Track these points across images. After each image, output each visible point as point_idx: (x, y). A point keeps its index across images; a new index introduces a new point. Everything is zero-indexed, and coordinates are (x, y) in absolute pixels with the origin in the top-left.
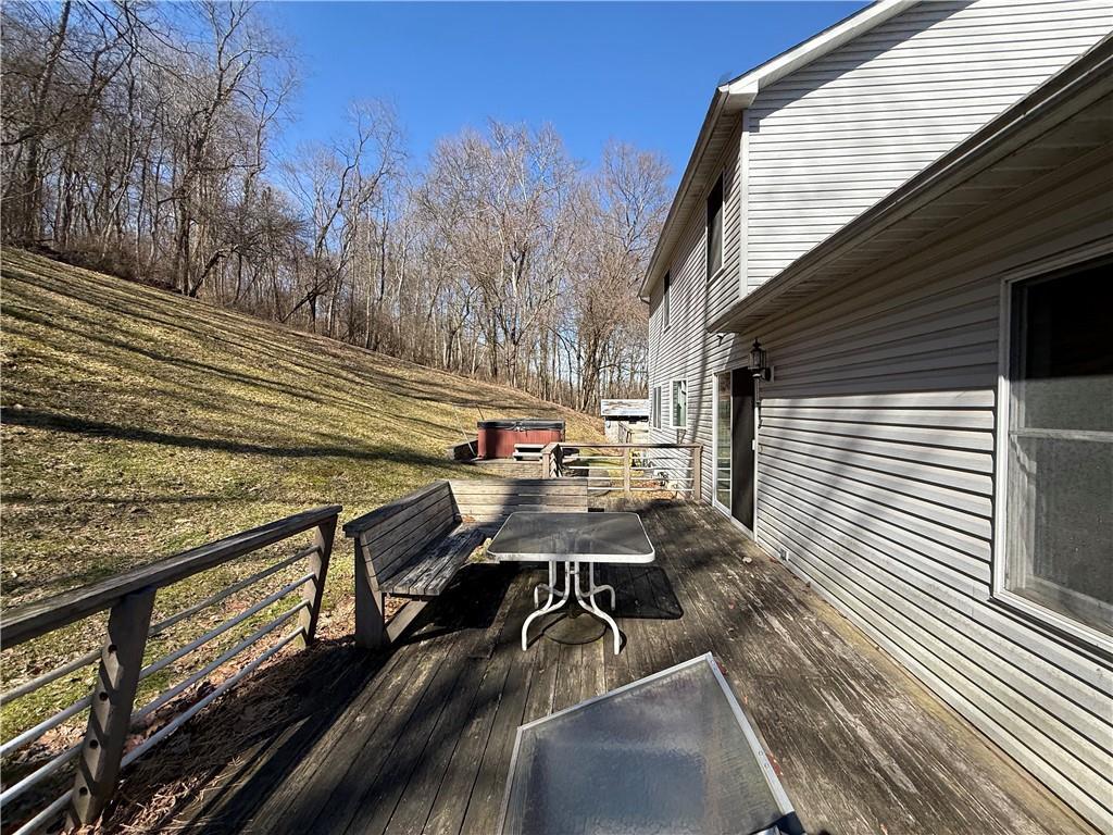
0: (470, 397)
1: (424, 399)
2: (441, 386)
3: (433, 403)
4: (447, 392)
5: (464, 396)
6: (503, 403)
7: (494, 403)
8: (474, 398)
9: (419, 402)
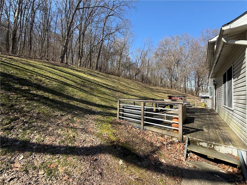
1: (157, 92)
3: (158, 93)
8: (167, 92)
9: (156, 93)
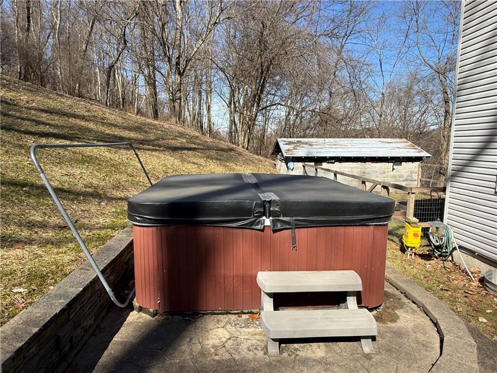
0: (126, 134)
2: (83, 118)
4: (91, 125)
5: (118, 132)
6: (173, 143)
7: (161, 142)
8: (133, 135)
